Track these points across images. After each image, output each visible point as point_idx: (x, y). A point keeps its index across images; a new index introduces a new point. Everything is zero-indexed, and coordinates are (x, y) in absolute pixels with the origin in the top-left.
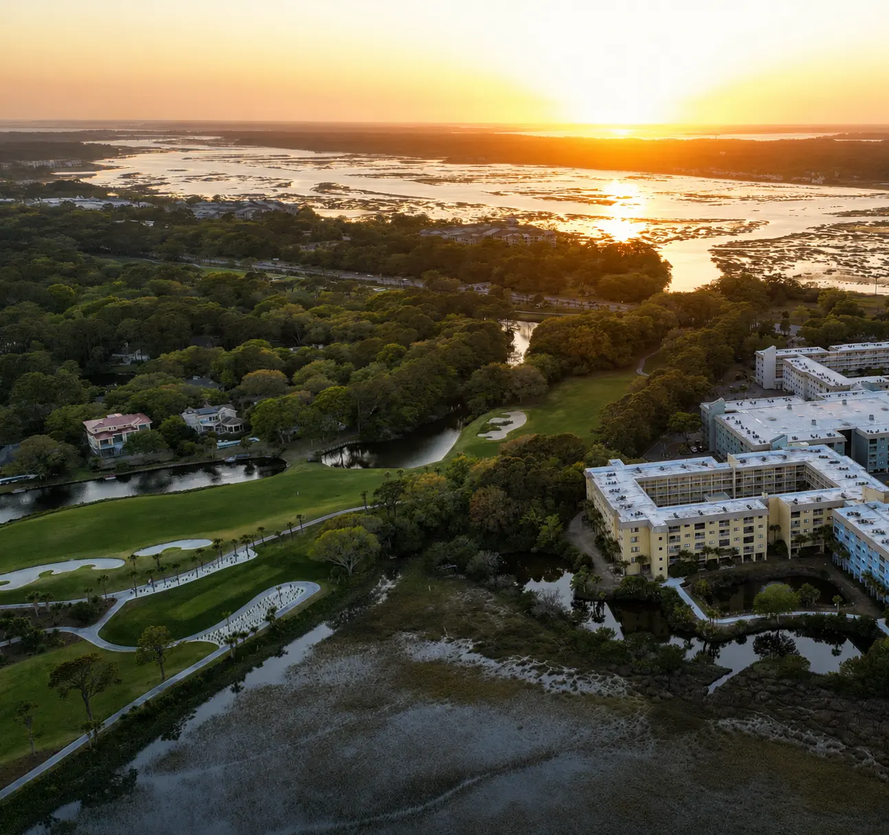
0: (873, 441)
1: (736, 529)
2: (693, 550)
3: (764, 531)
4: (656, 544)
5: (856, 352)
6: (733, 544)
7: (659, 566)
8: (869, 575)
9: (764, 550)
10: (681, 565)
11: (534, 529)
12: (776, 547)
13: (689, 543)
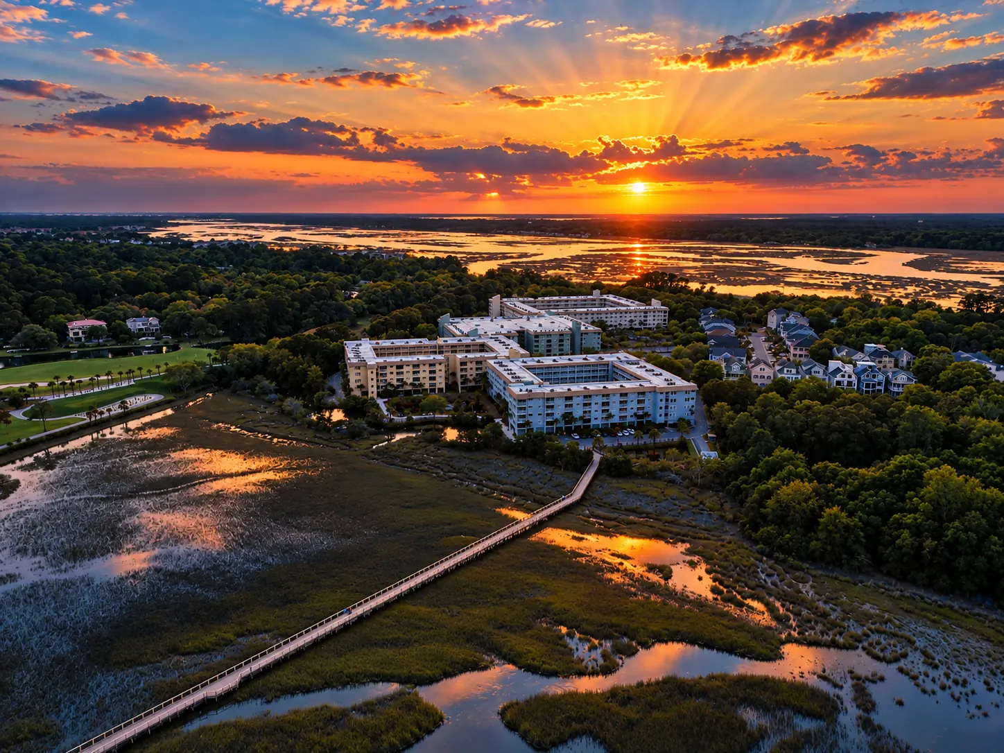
0: (537, 336)
1: (424, 371)
2: (395, 383)
3: (443, 374)
4: (370, 376)
5: (554, 301)
6: (422, 381)
7: (373, 391)
8: (499, 396)
9: (443, 386)
10: (387, 392)
11: (305, 373)
12: (451, 387)
13: (393, 378)
